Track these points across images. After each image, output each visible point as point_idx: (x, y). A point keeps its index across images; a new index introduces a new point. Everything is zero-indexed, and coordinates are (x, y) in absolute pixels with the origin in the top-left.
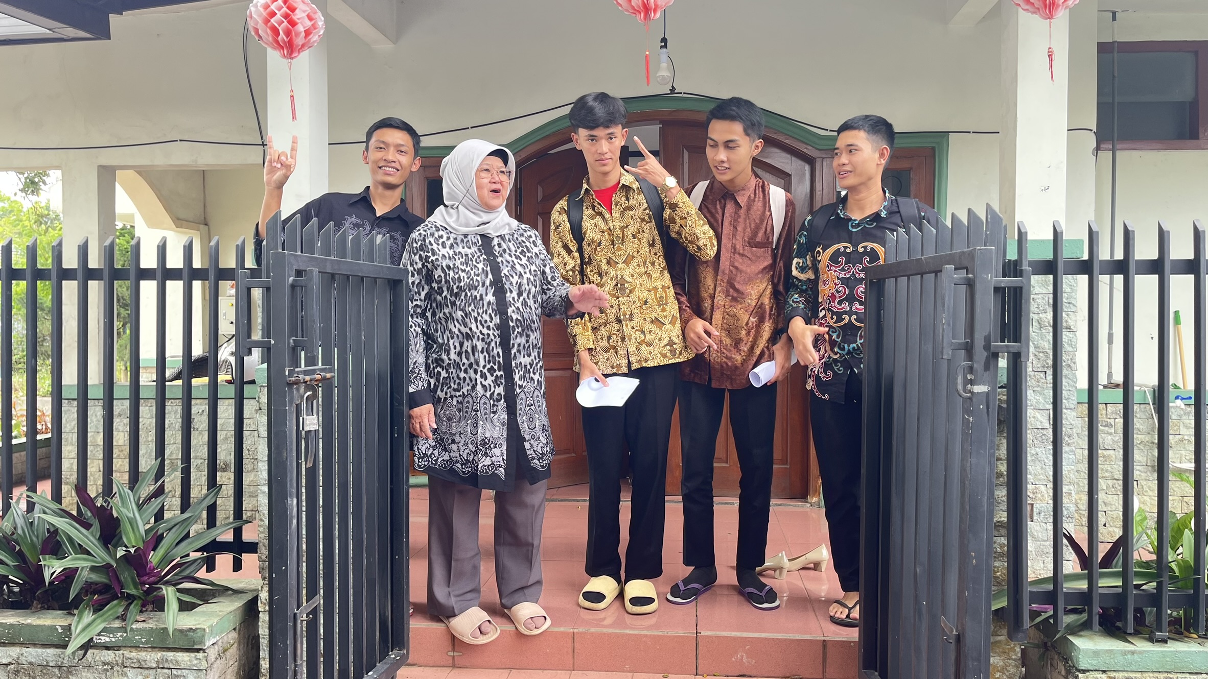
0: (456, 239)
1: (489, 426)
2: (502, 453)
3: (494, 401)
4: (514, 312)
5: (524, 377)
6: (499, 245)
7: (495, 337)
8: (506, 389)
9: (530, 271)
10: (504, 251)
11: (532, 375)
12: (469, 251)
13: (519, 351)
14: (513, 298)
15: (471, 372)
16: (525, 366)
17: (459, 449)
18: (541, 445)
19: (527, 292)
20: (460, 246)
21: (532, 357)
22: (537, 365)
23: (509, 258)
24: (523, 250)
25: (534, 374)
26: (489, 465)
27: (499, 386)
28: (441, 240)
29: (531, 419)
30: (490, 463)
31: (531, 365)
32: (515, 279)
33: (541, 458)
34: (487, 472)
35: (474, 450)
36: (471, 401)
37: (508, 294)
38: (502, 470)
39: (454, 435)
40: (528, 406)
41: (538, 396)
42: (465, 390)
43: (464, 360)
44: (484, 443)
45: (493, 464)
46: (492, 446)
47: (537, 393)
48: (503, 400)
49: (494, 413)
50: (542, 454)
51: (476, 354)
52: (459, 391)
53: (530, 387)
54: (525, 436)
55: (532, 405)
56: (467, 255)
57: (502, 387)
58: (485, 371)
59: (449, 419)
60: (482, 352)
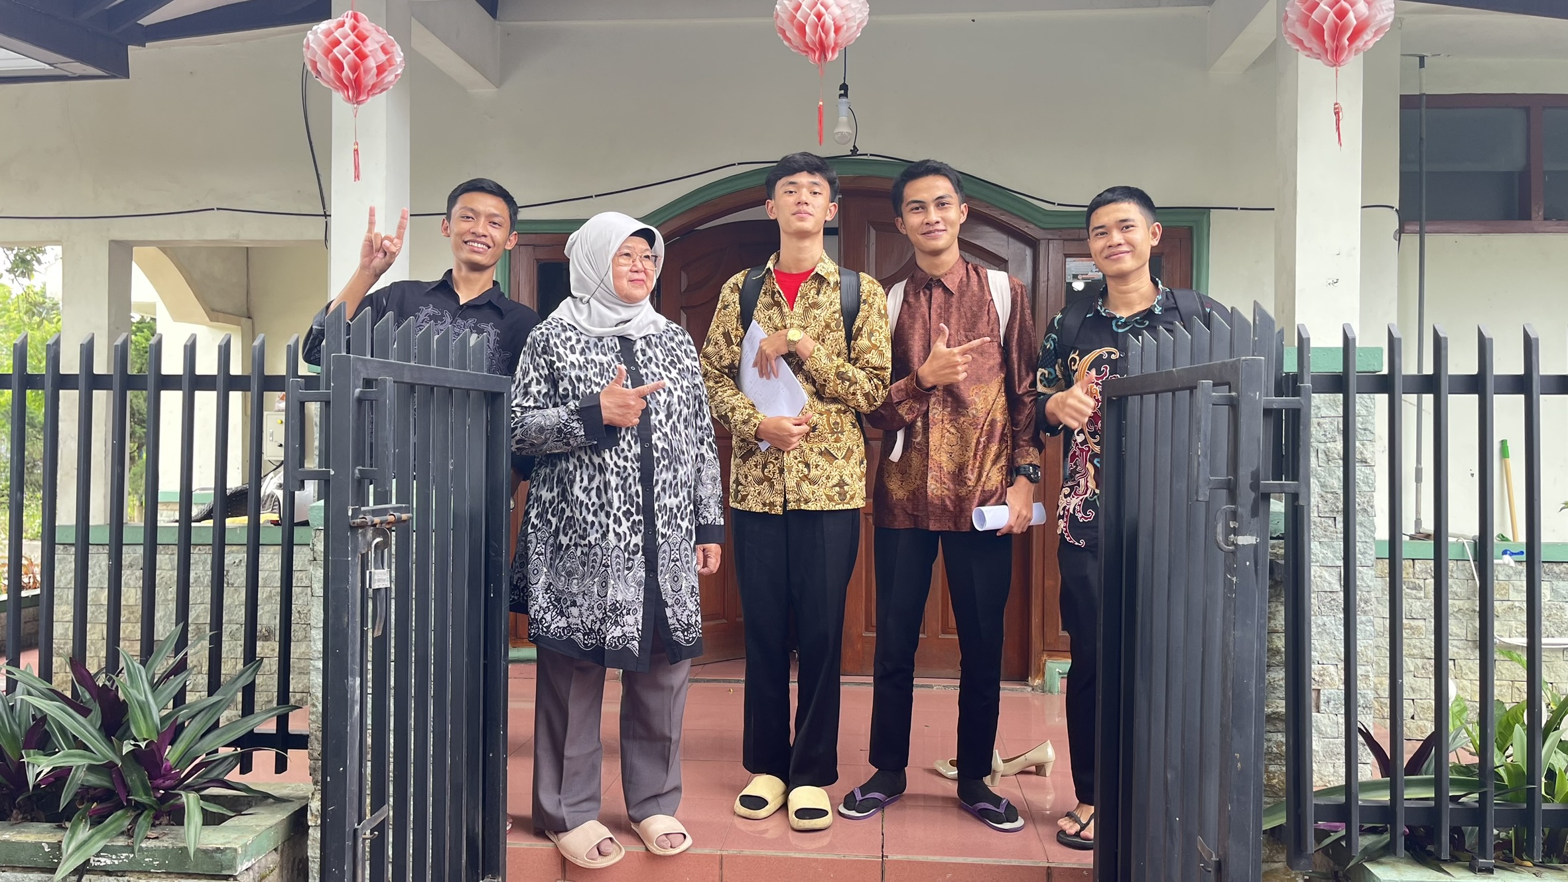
0: (587, 342)
1: (621, 586)
2: (637, 622)
3: (629, 554)
4: (659, 438)
5: (669, 523)
6: (643, 351)
7: (634, 470)
8: (645, 539)
9: (682, 387)
10: (650, 360)
11: (679, 521)
12: (604, 359)
13: (664, 489)
14: (660, 422)
15: (603, 514)
16: (671, 509)
17: (581, 615)
18: (687, 612)
19: (677, 414)
20: (594, 352)
21: (681, 498)
22: (686, 508)
23: (655, 370)
24: (672, 360)
25: (682, 519)
26: (619, 637)
27: (636, 535)
28: (569, 344)
29: (675, 579)
30: (621, 634)
31: (679, 508)
32: (663, 397)
33: (687, 630)
34: (616, 646)
35: (600, 616)
36: (599, 553)
37: (653, 417)
38: (636, 643)
39: (576, 595)
40: (673, 561)
41: (686, 549)
42: (592, 538)
43: (594, 499)
44: (614, 609)
45: (624, 635)
46: (624, 612)
47: (685, 544)
48: (641, 553)
49: (629, 569)
50: (689, 625)
51: (610, 492)
52: (584, 539)
53: (676, 537)
54: (667, 600)
55: (678, 560)
56: (602, 364)
57: (640, 536)
58: (620, 514)
59: (570, 574)
60: (617, 490)
